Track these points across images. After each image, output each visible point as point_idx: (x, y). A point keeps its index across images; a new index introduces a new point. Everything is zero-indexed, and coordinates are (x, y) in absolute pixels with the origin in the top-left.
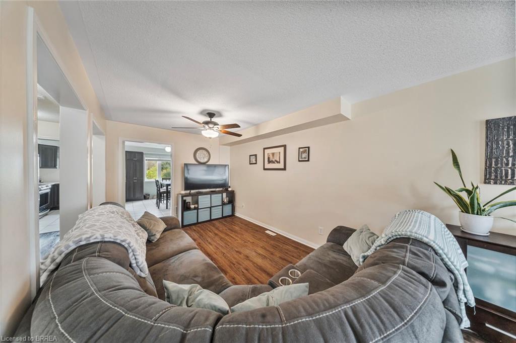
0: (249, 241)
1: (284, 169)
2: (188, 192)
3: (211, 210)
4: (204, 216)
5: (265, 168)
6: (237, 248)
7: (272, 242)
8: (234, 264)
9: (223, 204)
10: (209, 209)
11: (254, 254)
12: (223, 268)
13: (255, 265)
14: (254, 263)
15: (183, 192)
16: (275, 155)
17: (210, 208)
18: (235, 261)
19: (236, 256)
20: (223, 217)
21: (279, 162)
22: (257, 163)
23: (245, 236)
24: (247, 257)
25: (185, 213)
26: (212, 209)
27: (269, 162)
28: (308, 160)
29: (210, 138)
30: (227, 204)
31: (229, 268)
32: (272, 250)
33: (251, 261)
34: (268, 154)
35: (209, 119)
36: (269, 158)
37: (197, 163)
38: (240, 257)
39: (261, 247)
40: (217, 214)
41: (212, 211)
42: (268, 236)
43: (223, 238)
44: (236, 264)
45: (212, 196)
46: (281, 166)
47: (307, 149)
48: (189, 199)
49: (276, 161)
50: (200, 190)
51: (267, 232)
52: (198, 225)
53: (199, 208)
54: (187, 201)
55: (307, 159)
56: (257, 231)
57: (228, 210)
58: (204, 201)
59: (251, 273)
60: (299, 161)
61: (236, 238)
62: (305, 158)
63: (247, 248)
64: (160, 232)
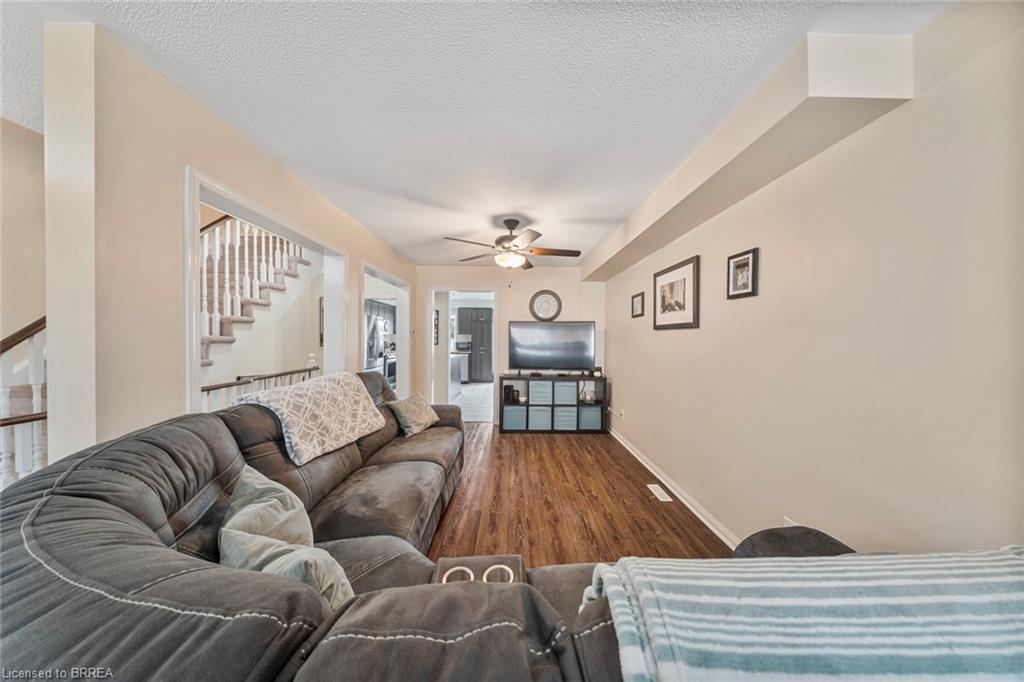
0: (590, 492)
1: (695, 324)
2: (515, 372)
3: (553, 411)
4: (540, 420)
5: (658, 324)
6: (553, 494)
7: (642, 512)
8: (520, 522)
9: (581, 403)
10: (550, 409)
11: (576, 520)
12: (497, 521)
13: (556, 543)
14: (557, 536)
15: (507, 372)
16: (675, 289)
17: (553, 406)
18: (527, 515)
19: (537, 510)
20: (579, 431)
21: (682, 307)
22: (645, 313)
23: (590, 479)
24: (556, 520)
25: (507, 409)
26: (556, 409)
27: (666, 308)
28: (754, 293)
29: (510, 268)
30: (590, 405)
31: (506, 525)
32: (624, 530)
33: (556, 531)
34: (662, 287)
35: (507, 232)
36: (663, 298)
37: (534, 320)
38: (541, 515)
39: (605, 515)
40: (566, 420)
41: (555, 414)
42: (648, 499)
43: (546, 469)
44: (524, 523)
45: (557, 384)
46: (686, 316)
47: (750, 256)
48: (518, 386)
49: (677, 303)
50: (539, 371)
51: (654, 488)
52: (525, 435)
53: (531, 403)
54: (515, 388)
55: (750, 290)
56: (629, 477)
57: (591, 418)
58: (540, 392)
59: (533, 553)
60: (730, 297)
61: (569, 476)
62: (745, 286)
63: (571, 504)
64: (421, 424)
